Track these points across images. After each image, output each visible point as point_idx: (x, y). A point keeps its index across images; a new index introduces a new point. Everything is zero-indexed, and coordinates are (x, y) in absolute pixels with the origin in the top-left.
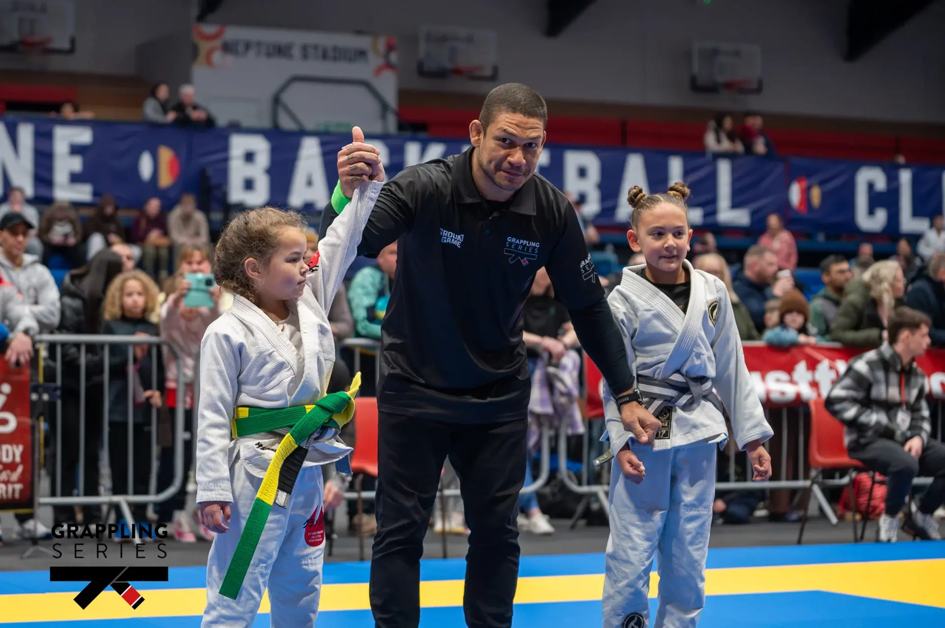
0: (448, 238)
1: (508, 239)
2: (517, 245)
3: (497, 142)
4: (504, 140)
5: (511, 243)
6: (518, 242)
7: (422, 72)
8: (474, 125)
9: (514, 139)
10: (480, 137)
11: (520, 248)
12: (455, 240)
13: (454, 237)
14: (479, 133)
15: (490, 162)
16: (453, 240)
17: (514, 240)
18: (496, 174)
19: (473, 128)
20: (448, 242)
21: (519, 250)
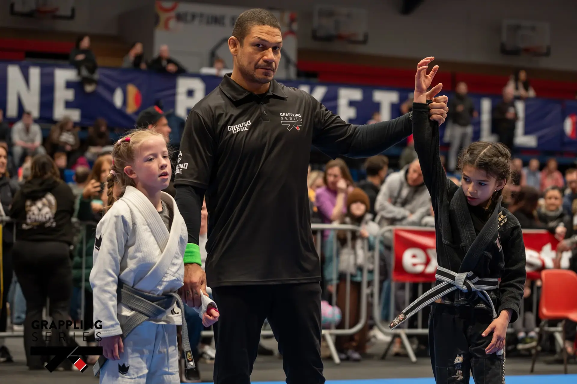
0: (238, 129)
1: (280, 114)
2: (288, 117)
3: (254, 47)
4: (258, 45)
5: (284, 117)
6: (287, 115)
7: (315, 37)
8: (231, 40)
9: (265, 43)
10: (237, 48)
11: (291, 119)
12: (242, 127)
13: (241, 126)
14: (235, 45)
15: (250, 63)
16: (241, 128)
17: (284, 114)
18: (255, 71)
19: (231, 43)
20: (239, 131)
21: (291, 120)
